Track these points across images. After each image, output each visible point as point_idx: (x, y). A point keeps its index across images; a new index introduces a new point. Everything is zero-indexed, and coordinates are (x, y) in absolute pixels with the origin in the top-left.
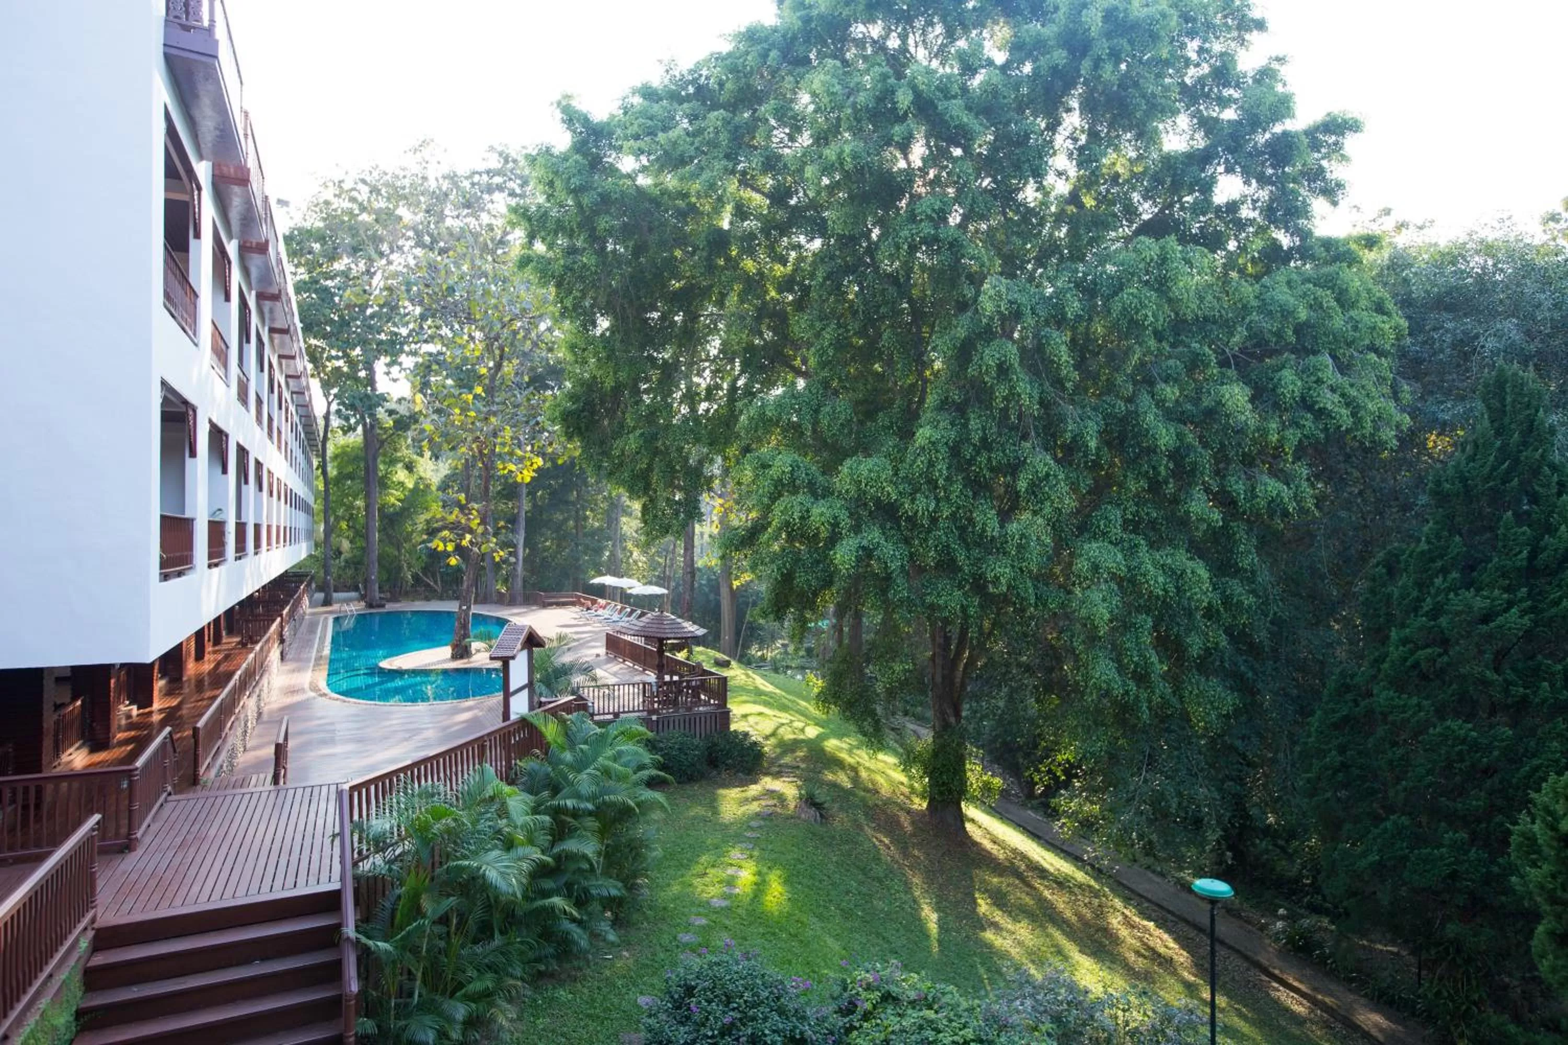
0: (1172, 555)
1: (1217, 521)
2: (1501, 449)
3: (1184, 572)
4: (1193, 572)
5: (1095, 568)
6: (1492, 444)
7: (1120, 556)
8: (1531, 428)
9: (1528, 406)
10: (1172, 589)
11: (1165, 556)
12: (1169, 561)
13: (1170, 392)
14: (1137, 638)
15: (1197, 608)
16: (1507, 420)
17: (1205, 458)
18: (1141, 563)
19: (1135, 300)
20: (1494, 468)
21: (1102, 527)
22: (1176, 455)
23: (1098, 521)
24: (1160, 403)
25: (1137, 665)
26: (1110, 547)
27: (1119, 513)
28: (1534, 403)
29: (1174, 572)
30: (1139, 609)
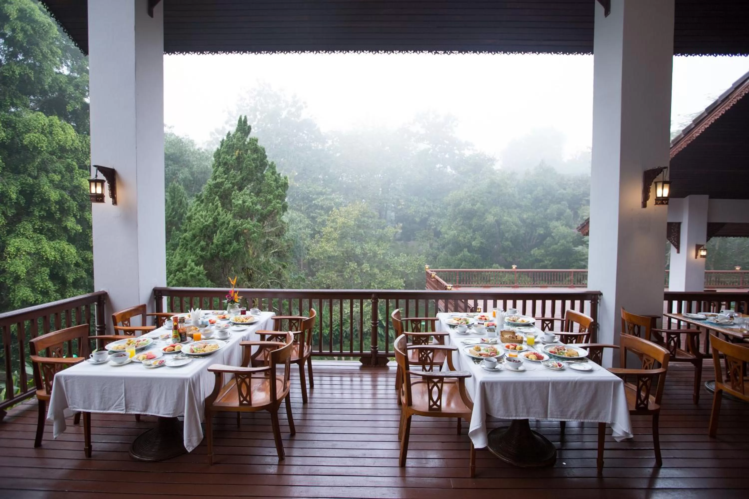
0: (59, 243)
1: (80, 230)
2: (173, 209)
3: (64, 250)
4: (68, 250)
5: (18, 250)
6: (170, 207)
7: (31, 244)
8: (181, 203)
9: (181, 196)
10: (58, 257)
11: (55, 244)
12: (57, 246)
13: (57, 178)
14: (41, 277)
15: (72, 264)
16: (175, 200)
17: (74, 205)
18: (43, 247)
19: (37, 139)
20: (171, 214)
21: (22, 232)
22: (60, 203)
23: (20, 229)
24: (52, 181)
25: (42, 288)
26: (26, 240)
27: (30, 226)
28: (182, 196)
29: (59, 250)
30: (43, 266)
